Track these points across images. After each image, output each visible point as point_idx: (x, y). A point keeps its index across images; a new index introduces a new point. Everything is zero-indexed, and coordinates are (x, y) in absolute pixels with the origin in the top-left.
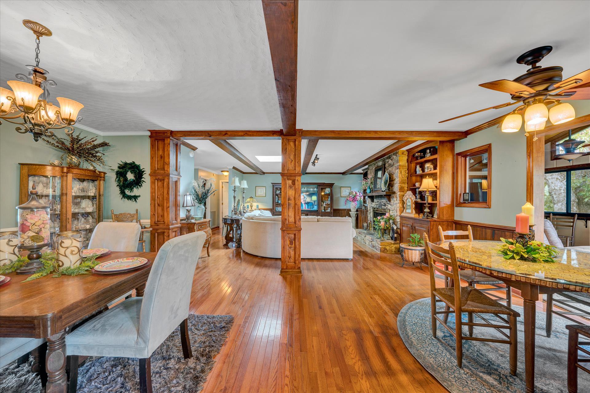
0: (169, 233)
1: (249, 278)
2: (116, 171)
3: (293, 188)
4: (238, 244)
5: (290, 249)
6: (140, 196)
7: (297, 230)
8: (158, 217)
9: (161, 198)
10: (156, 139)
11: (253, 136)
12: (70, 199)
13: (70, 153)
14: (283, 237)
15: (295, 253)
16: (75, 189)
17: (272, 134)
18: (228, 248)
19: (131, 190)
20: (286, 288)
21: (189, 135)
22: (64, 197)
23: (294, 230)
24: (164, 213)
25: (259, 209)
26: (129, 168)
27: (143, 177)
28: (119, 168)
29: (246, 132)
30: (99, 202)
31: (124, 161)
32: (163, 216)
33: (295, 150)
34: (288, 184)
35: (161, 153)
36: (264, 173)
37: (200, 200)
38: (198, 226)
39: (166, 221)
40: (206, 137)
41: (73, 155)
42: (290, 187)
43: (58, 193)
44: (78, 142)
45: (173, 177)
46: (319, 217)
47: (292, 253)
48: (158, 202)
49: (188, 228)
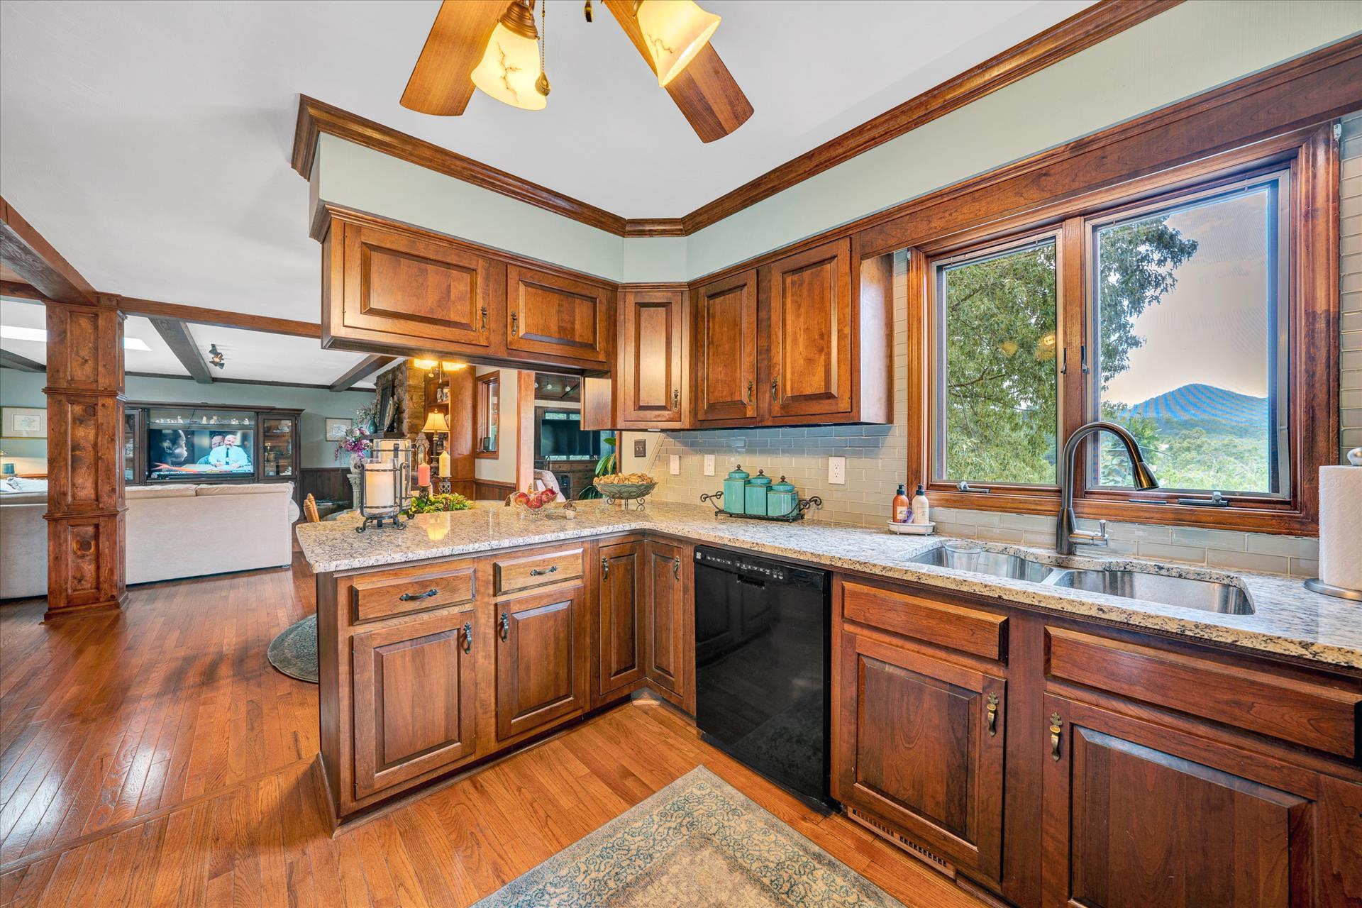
3: (91, 422)
5: (79, 561)
7: (104, 516)
14: (55, 537)
15: (98, 568)
23: (93, 517)
33: (97, 338)
34: (73, 414)
42: (78, 419)
47: (89, 569)
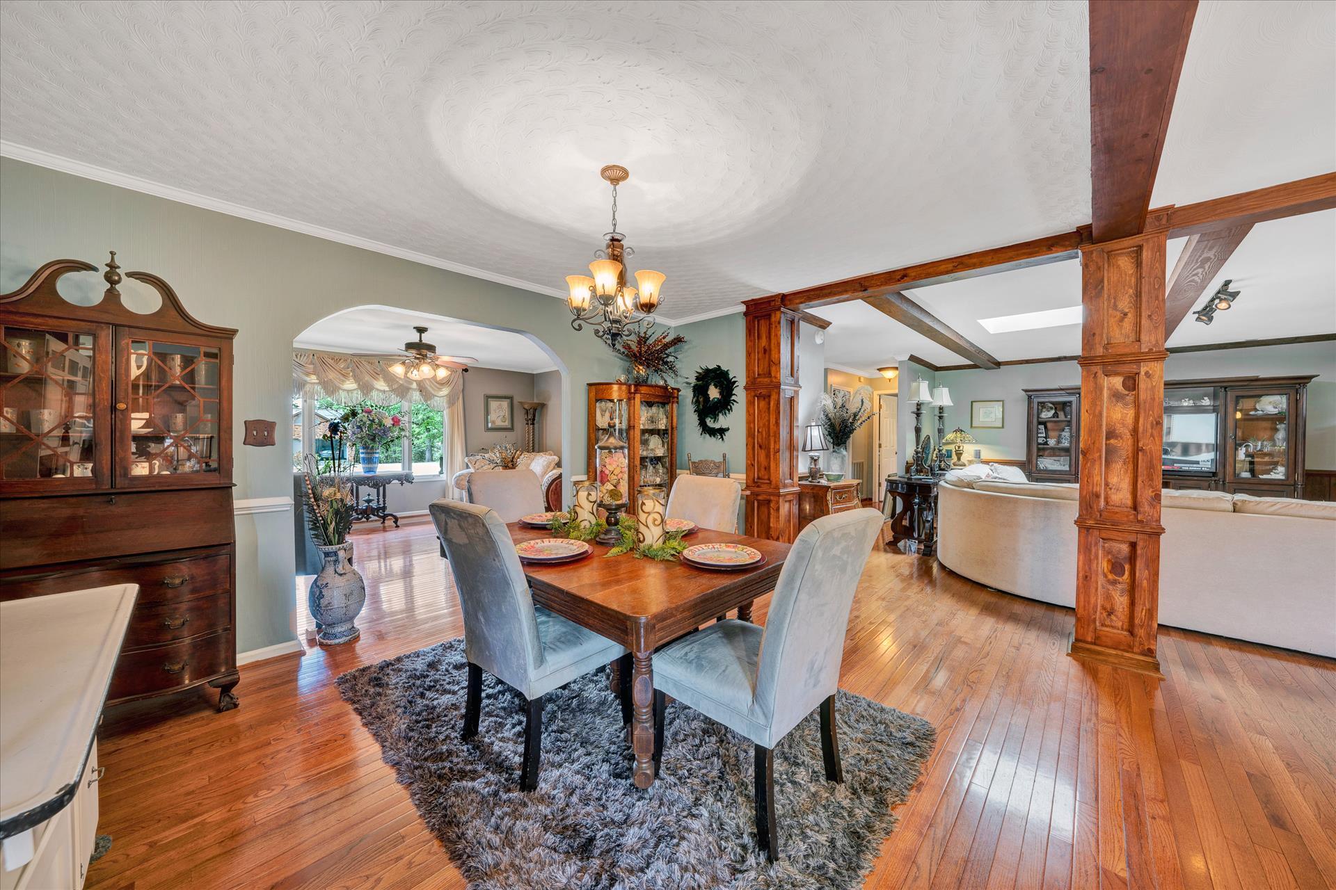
0: (778, 502)
1: (966, 640)
2: (692, 385)
3: (1130, 399)
4: (925, 546)
5: (1111, 587)
6: (728, 429)
7: (1143, 533)
8: (759, 470)
9: (764, 433)
10: (756, 317)
11: (982, 265)
12: (638, 433)
13: (636, 361)
14: (1085, 549)
15: (1132, 603)
16: (643, 419)
17: (1045, 249)
18: (897, 551)
19: (715, 418)
20: (1096, 701)
21: (818, 297)
22: (632, 433)
23: (1130, 532)
24: (769, 463)
25: (987, 462)
26: (712, 379)
27: (734, 392)
28: (698, 379)
29: (960, 260)
30: (672, 439)
31: (704, 367)
32: (767, 468)
33: (1140, 279)
34: (1109, 389)
35: (764, 342)
36: (998, 364)
37: (837, 437)
38: (835, 494)
39: (773, 478)
40: (856, 294)
41: (641, 364)
42: (1116, 396)
43: (624, 426)
44: (645, 343)
45: (787, 390)
46: (1239, 497)
47: (1121, 601)
48: (760, 440)
49: (814, 497)
